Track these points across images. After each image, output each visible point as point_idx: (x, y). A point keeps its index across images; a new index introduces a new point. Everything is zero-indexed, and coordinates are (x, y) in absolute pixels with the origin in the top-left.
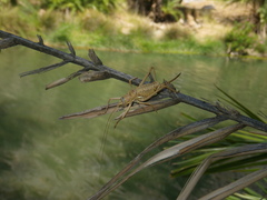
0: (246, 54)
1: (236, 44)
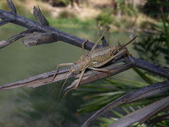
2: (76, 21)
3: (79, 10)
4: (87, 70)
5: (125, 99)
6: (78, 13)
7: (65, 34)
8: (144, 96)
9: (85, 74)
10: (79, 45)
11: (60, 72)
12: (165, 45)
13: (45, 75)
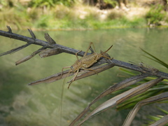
0: (160, 25)
1: (153, 19)
3: (127, 10)
5: (113, 89)
6: (127, 13)
7: (66, 48)
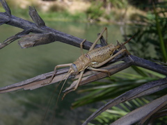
2: (66, 15)
4: (86, 70)
5: (124, 98)
6: (68, 6)
7: (62, 34)
8: (143, 94)
9: (84, 75)
10: (78, 45)
11: (58, 73)
12: (155, 37)
13: (42, 76)
